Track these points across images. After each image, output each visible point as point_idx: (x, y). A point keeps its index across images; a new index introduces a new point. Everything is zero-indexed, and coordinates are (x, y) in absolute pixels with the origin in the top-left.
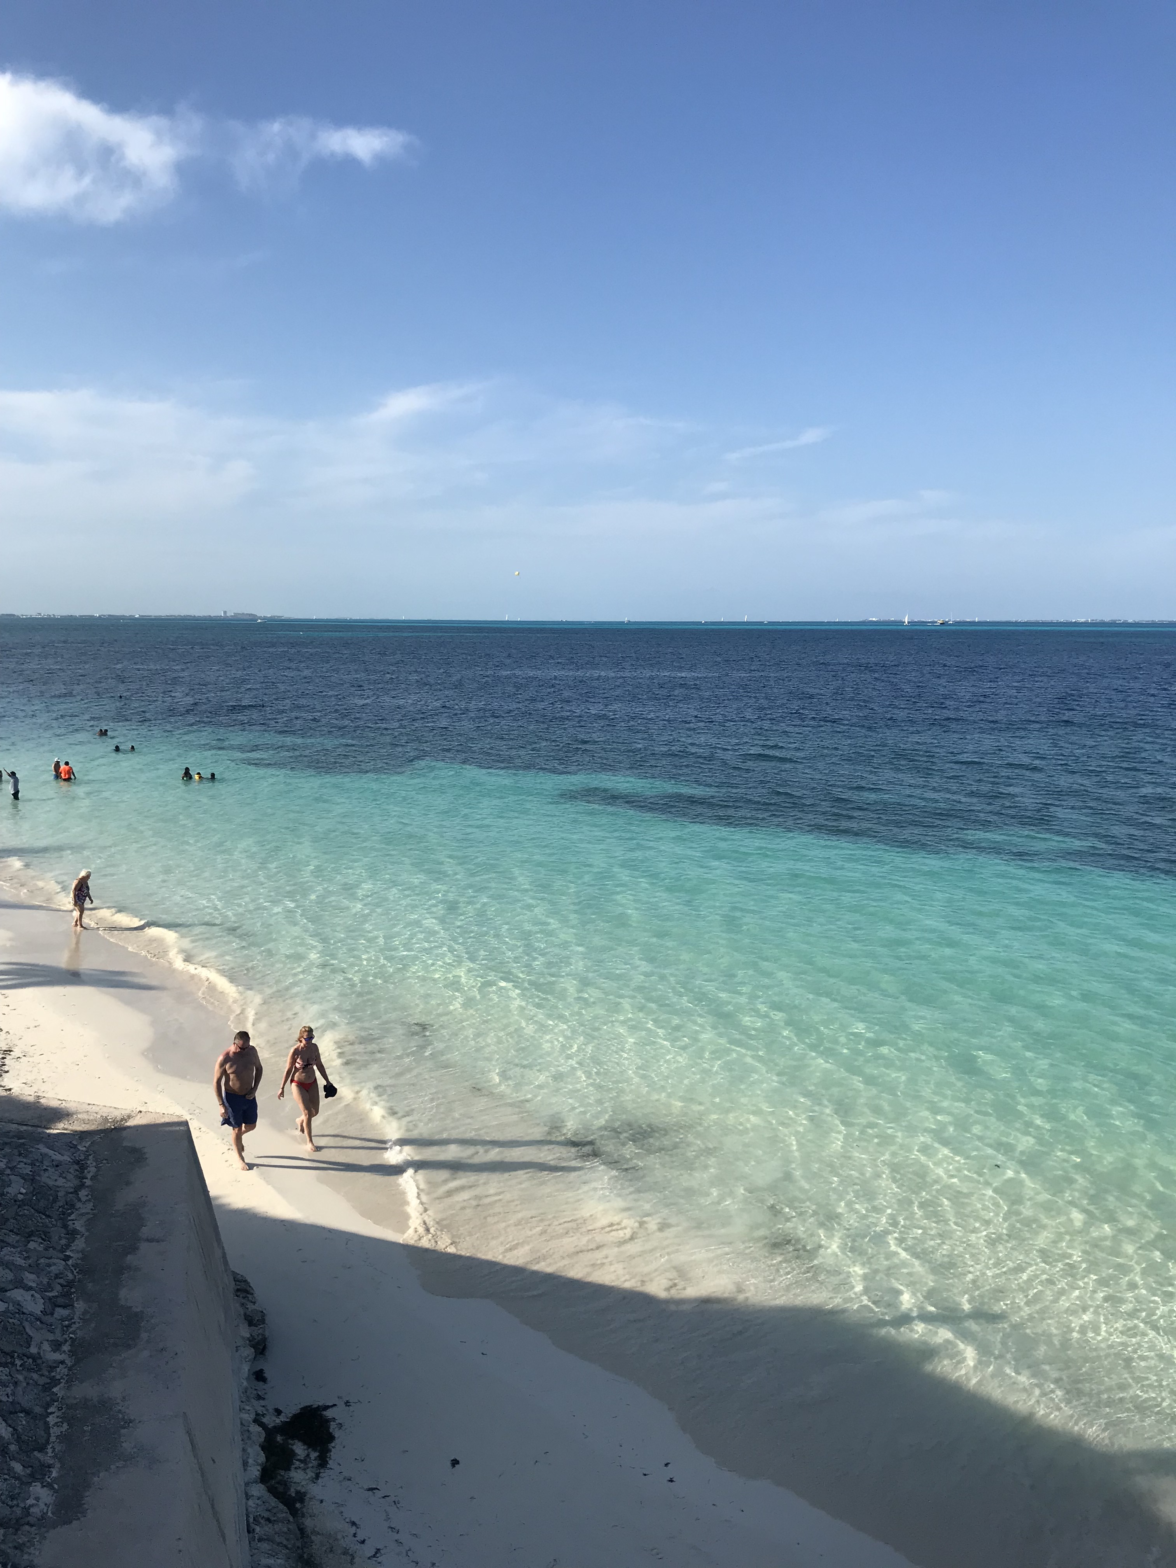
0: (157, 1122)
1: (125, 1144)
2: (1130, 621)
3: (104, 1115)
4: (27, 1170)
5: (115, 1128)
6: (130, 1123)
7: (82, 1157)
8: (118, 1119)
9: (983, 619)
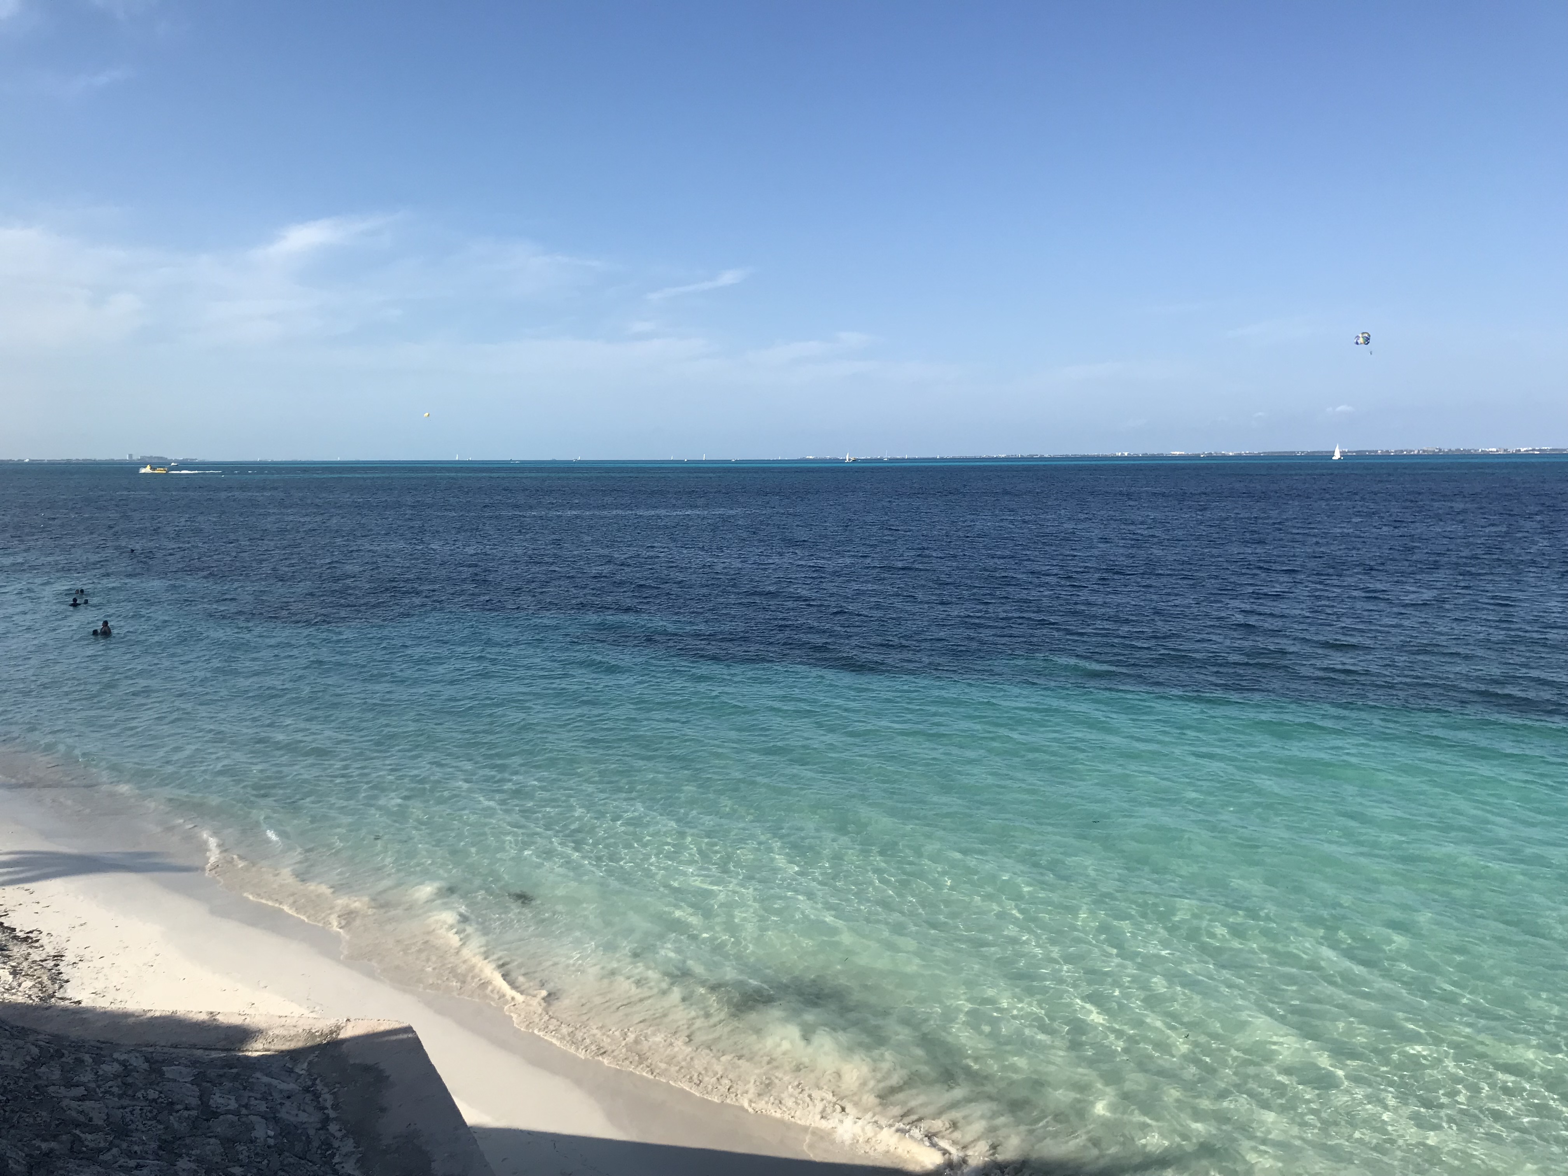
0: (376, 1031)
1: (351, 1062)
3: (307, 1028)
4: (263, 1107)
5: (328, 1043)
6: (343, 1035)
7: (310, 1083)
8: (326, 1031)
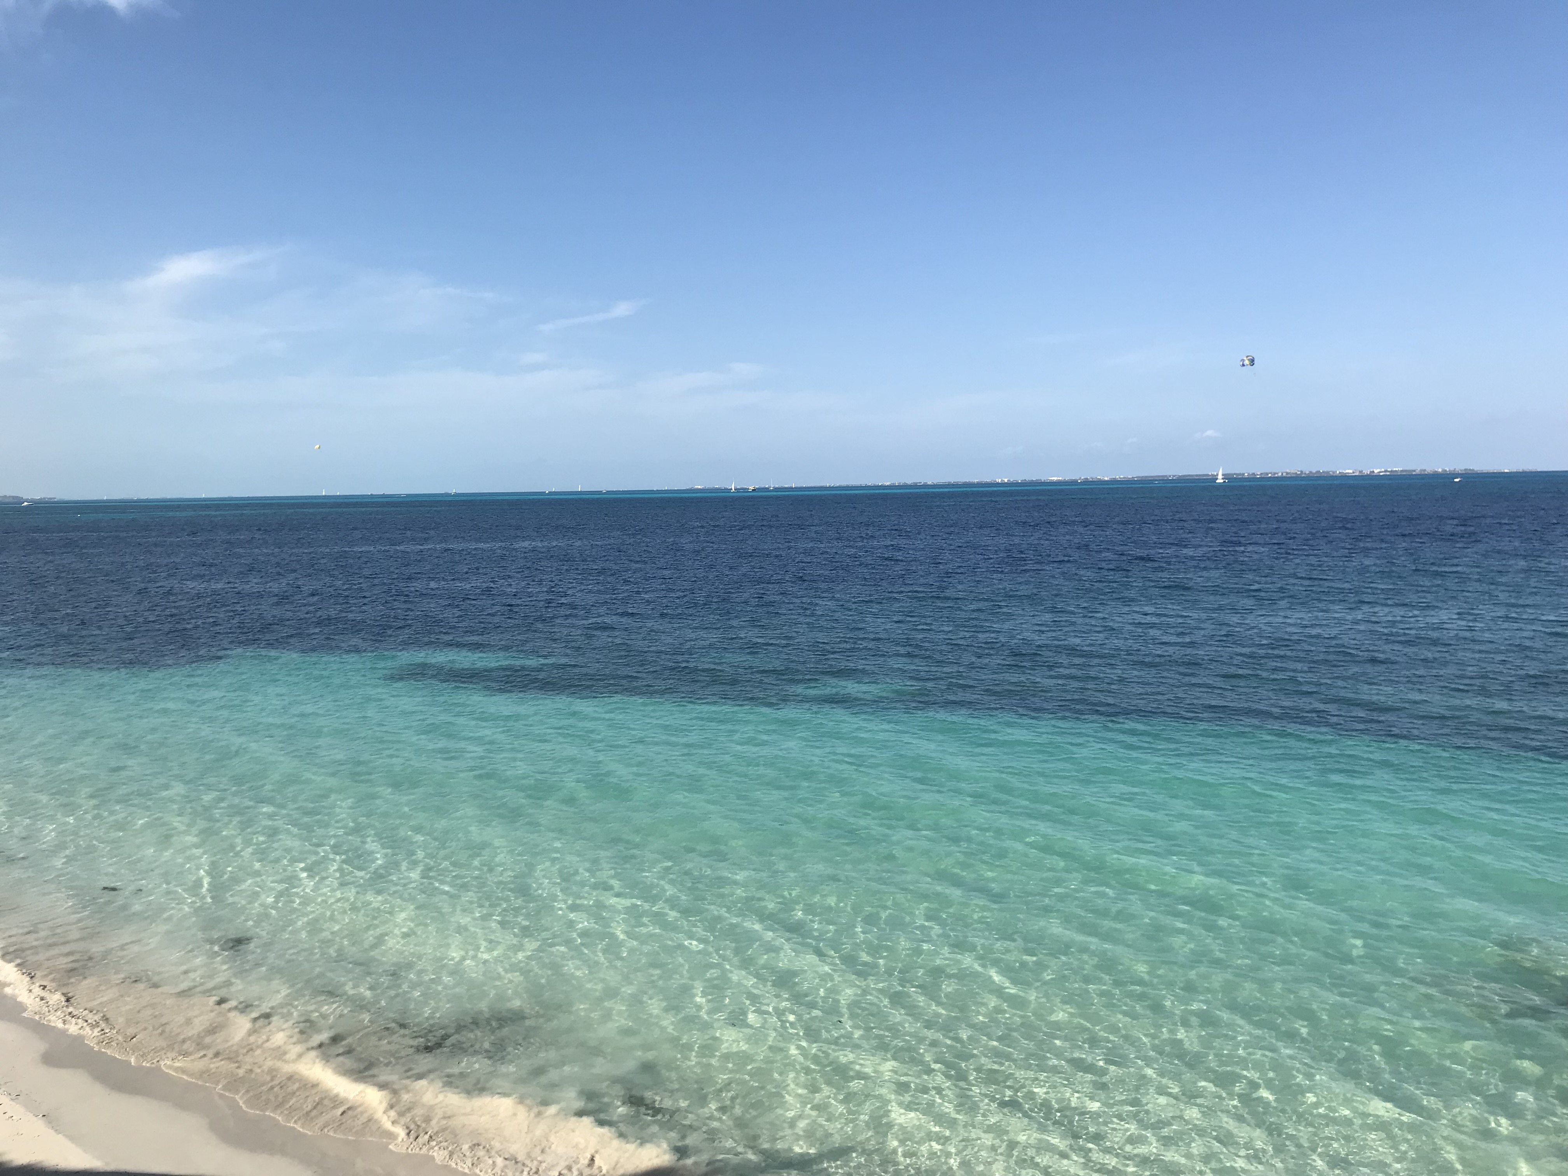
2: (930, 483)
9: (799, 485)
